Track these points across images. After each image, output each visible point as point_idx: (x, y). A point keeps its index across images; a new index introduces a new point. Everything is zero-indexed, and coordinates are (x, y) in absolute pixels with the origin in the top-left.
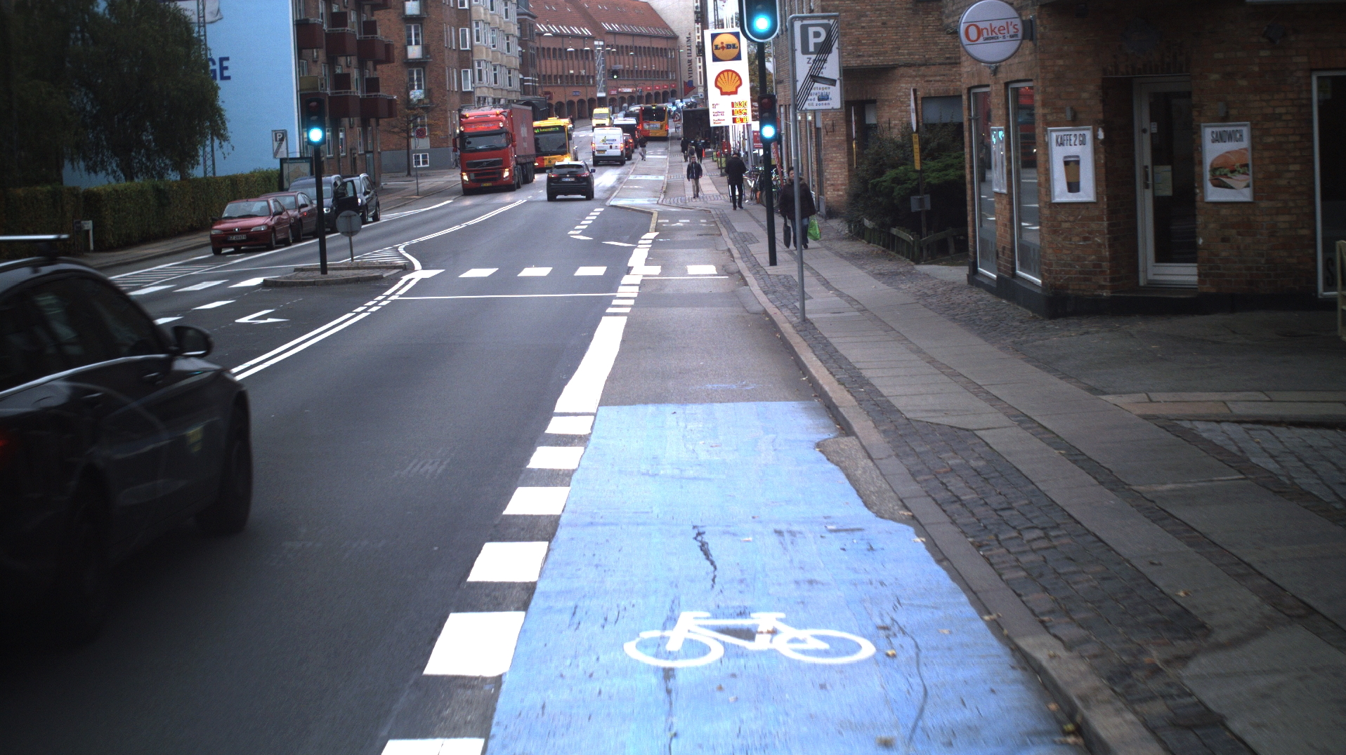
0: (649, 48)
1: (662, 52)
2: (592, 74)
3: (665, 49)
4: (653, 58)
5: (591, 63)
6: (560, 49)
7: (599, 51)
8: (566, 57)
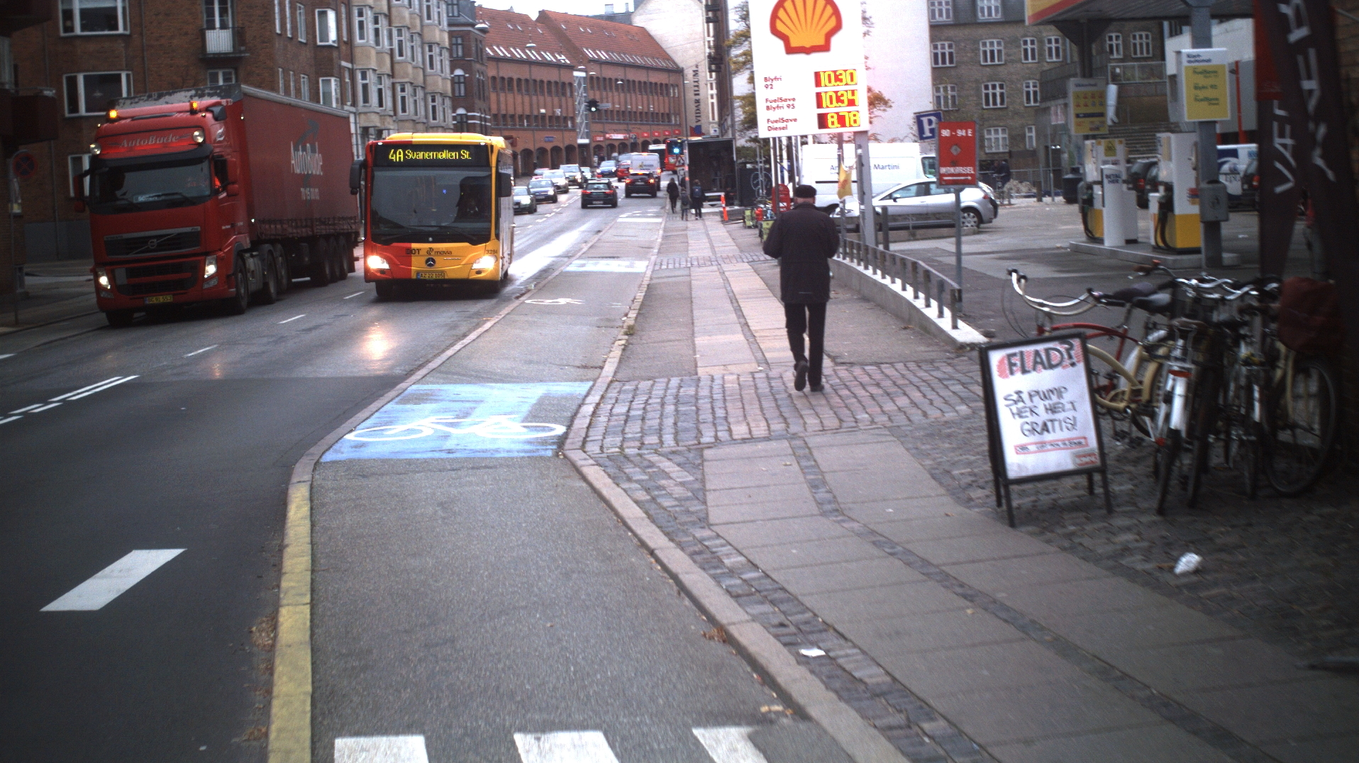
0: (645, 83)
1: (662, 89)
2: (571, 115)
3: (666, 85)
4: (651, 97)
5: (570, 100)
6: (527, 81)
7: (579, 84)
8: (536, 91)
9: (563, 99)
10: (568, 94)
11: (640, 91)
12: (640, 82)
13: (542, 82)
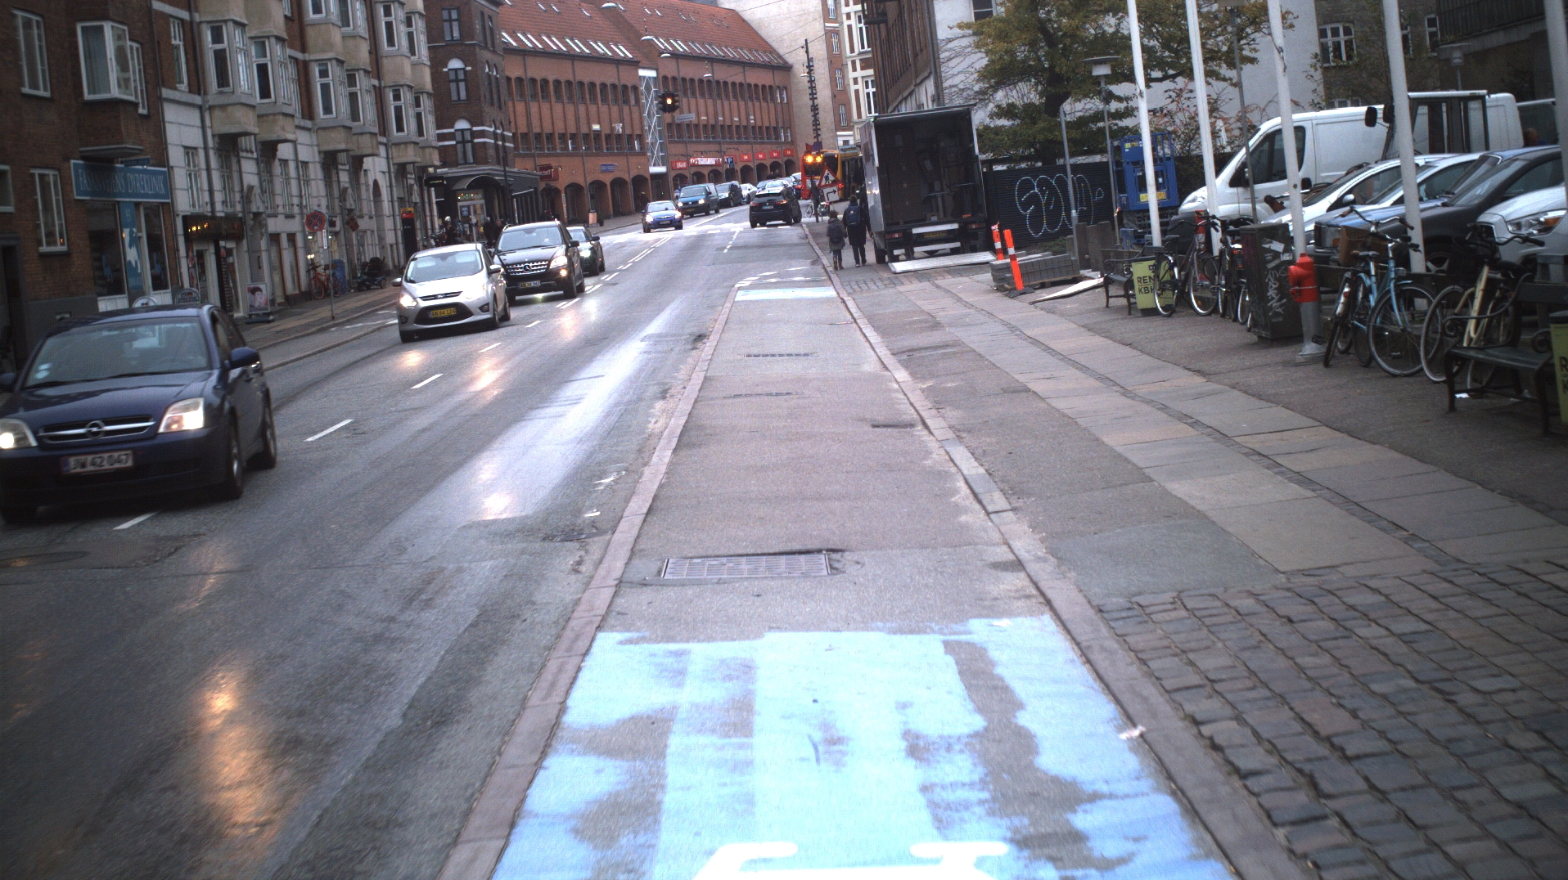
0: (741, 84)
1: (767, 92)
2: (638, 132)
3: (771, 87)
4: (750, 104)
5: (635, 110)
6: (569, 83)
7: (648, 89)
8: (583, 98)
9: (626, 109)
10: (633, 102)
11: (735, 97)
12: (734, 84)
13: (592, 85)
